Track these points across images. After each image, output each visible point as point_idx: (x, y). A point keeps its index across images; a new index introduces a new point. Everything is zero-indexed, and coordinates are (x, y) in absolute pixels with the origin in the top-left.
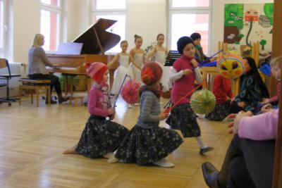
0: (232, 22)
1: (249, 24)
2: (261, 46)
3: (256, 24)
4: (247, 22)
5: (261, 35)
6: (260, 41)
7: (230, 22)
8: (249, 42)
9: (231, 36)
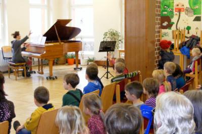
0: (166, 13)
1: (178, 14)
2: (187, 31)
3: (183, 14)
4: (177, 13)
5: (187, 22)
6: (186, 27)
7: (164, 13)
8: (178, 28)
9: (165, 24)
